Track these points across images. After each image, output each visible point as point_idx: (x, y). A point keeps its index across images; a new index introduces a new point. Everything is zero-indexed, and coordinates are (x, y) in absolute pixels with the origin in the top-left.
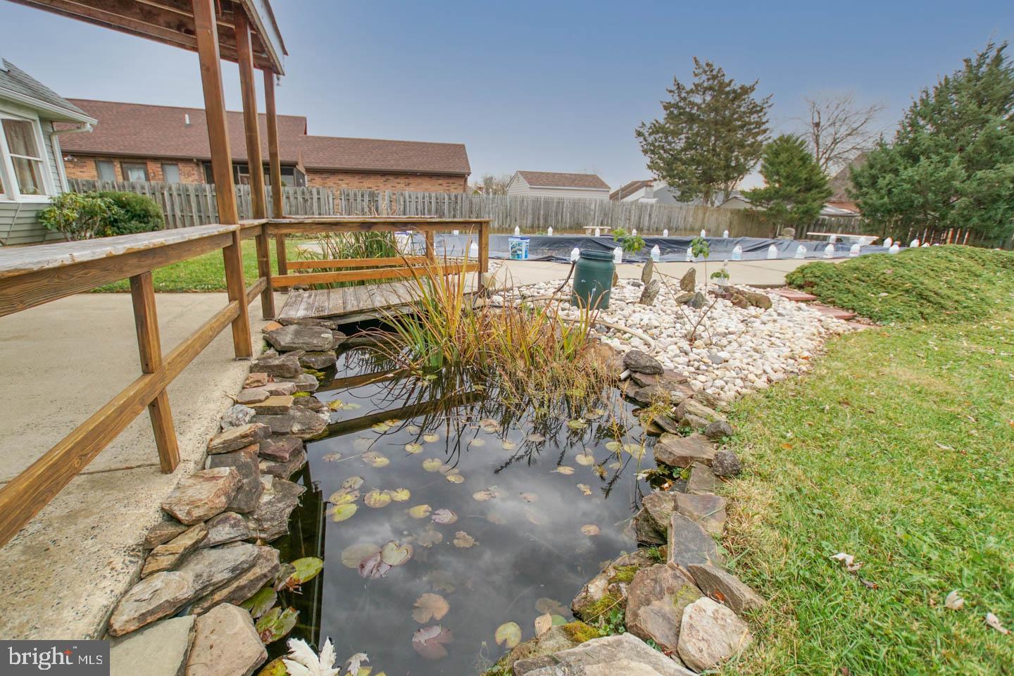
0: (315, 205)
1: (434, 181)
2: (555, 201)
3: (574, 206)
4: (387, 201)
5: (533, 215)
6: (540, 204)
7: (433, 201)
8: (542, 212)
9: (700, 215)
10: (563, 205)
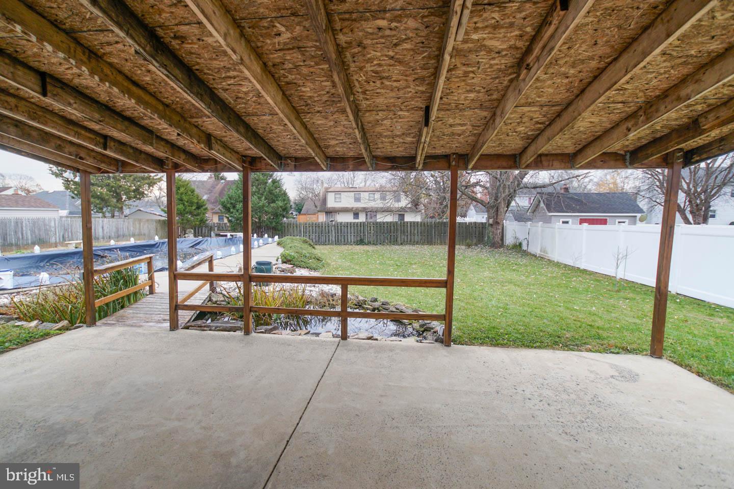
9: (138, 226)
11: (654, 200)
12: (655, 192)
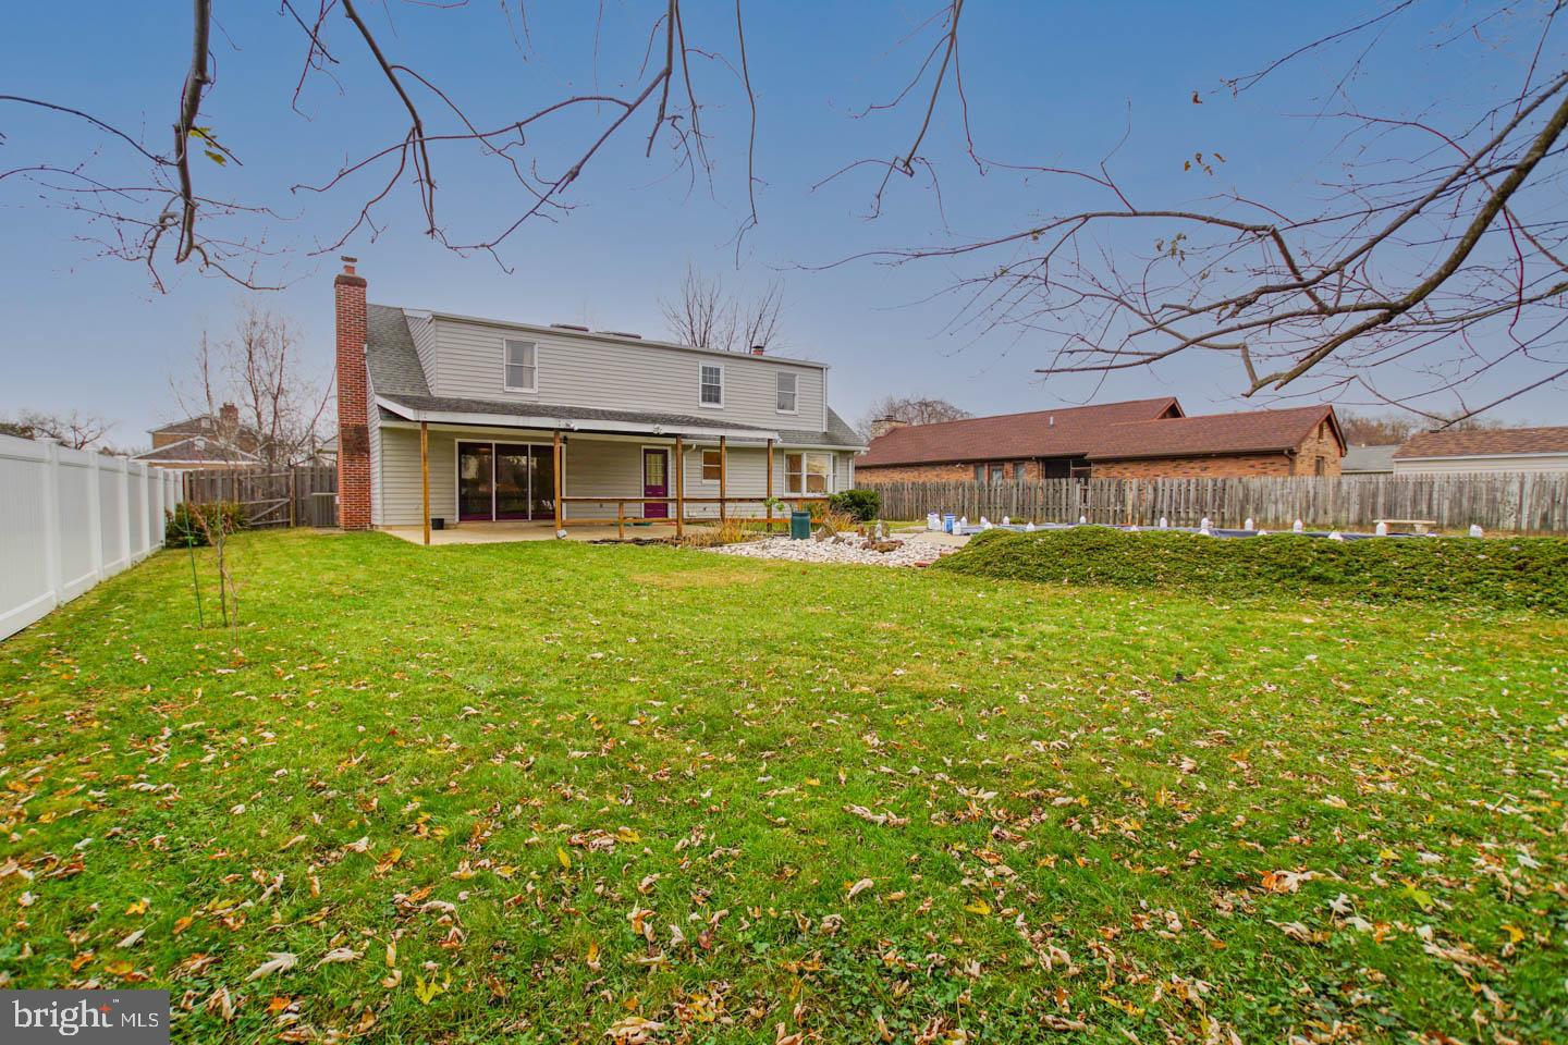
0: (1064, 496)
1: (1243, 462)
2: (1411, 481)
3: (1460, 490)
4: (1135, 492)
5: (1362, 504)
6: (1377, 488)
7: (1192, 487)
8: (1381, 500)
10: (1432, 486)
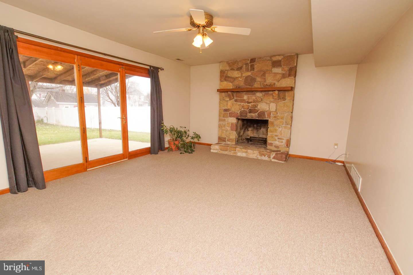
11: (104, 98)
12: (104, 95)
